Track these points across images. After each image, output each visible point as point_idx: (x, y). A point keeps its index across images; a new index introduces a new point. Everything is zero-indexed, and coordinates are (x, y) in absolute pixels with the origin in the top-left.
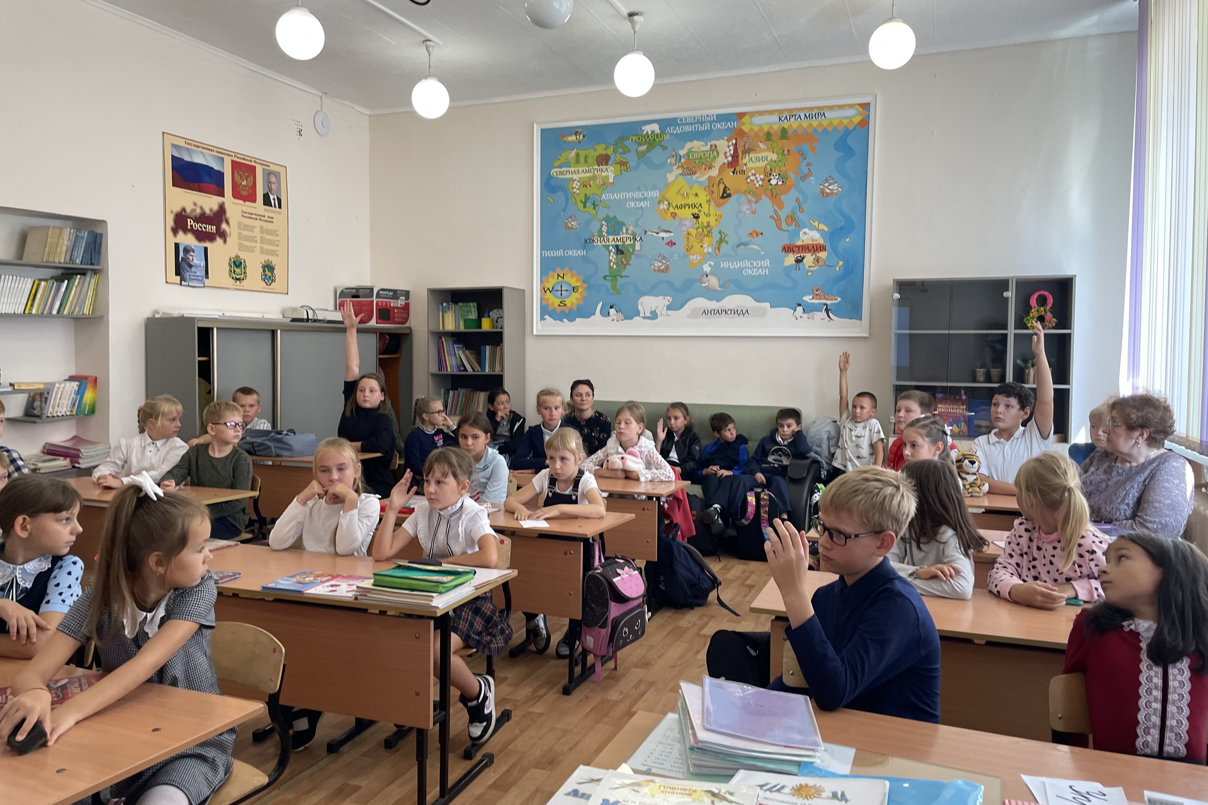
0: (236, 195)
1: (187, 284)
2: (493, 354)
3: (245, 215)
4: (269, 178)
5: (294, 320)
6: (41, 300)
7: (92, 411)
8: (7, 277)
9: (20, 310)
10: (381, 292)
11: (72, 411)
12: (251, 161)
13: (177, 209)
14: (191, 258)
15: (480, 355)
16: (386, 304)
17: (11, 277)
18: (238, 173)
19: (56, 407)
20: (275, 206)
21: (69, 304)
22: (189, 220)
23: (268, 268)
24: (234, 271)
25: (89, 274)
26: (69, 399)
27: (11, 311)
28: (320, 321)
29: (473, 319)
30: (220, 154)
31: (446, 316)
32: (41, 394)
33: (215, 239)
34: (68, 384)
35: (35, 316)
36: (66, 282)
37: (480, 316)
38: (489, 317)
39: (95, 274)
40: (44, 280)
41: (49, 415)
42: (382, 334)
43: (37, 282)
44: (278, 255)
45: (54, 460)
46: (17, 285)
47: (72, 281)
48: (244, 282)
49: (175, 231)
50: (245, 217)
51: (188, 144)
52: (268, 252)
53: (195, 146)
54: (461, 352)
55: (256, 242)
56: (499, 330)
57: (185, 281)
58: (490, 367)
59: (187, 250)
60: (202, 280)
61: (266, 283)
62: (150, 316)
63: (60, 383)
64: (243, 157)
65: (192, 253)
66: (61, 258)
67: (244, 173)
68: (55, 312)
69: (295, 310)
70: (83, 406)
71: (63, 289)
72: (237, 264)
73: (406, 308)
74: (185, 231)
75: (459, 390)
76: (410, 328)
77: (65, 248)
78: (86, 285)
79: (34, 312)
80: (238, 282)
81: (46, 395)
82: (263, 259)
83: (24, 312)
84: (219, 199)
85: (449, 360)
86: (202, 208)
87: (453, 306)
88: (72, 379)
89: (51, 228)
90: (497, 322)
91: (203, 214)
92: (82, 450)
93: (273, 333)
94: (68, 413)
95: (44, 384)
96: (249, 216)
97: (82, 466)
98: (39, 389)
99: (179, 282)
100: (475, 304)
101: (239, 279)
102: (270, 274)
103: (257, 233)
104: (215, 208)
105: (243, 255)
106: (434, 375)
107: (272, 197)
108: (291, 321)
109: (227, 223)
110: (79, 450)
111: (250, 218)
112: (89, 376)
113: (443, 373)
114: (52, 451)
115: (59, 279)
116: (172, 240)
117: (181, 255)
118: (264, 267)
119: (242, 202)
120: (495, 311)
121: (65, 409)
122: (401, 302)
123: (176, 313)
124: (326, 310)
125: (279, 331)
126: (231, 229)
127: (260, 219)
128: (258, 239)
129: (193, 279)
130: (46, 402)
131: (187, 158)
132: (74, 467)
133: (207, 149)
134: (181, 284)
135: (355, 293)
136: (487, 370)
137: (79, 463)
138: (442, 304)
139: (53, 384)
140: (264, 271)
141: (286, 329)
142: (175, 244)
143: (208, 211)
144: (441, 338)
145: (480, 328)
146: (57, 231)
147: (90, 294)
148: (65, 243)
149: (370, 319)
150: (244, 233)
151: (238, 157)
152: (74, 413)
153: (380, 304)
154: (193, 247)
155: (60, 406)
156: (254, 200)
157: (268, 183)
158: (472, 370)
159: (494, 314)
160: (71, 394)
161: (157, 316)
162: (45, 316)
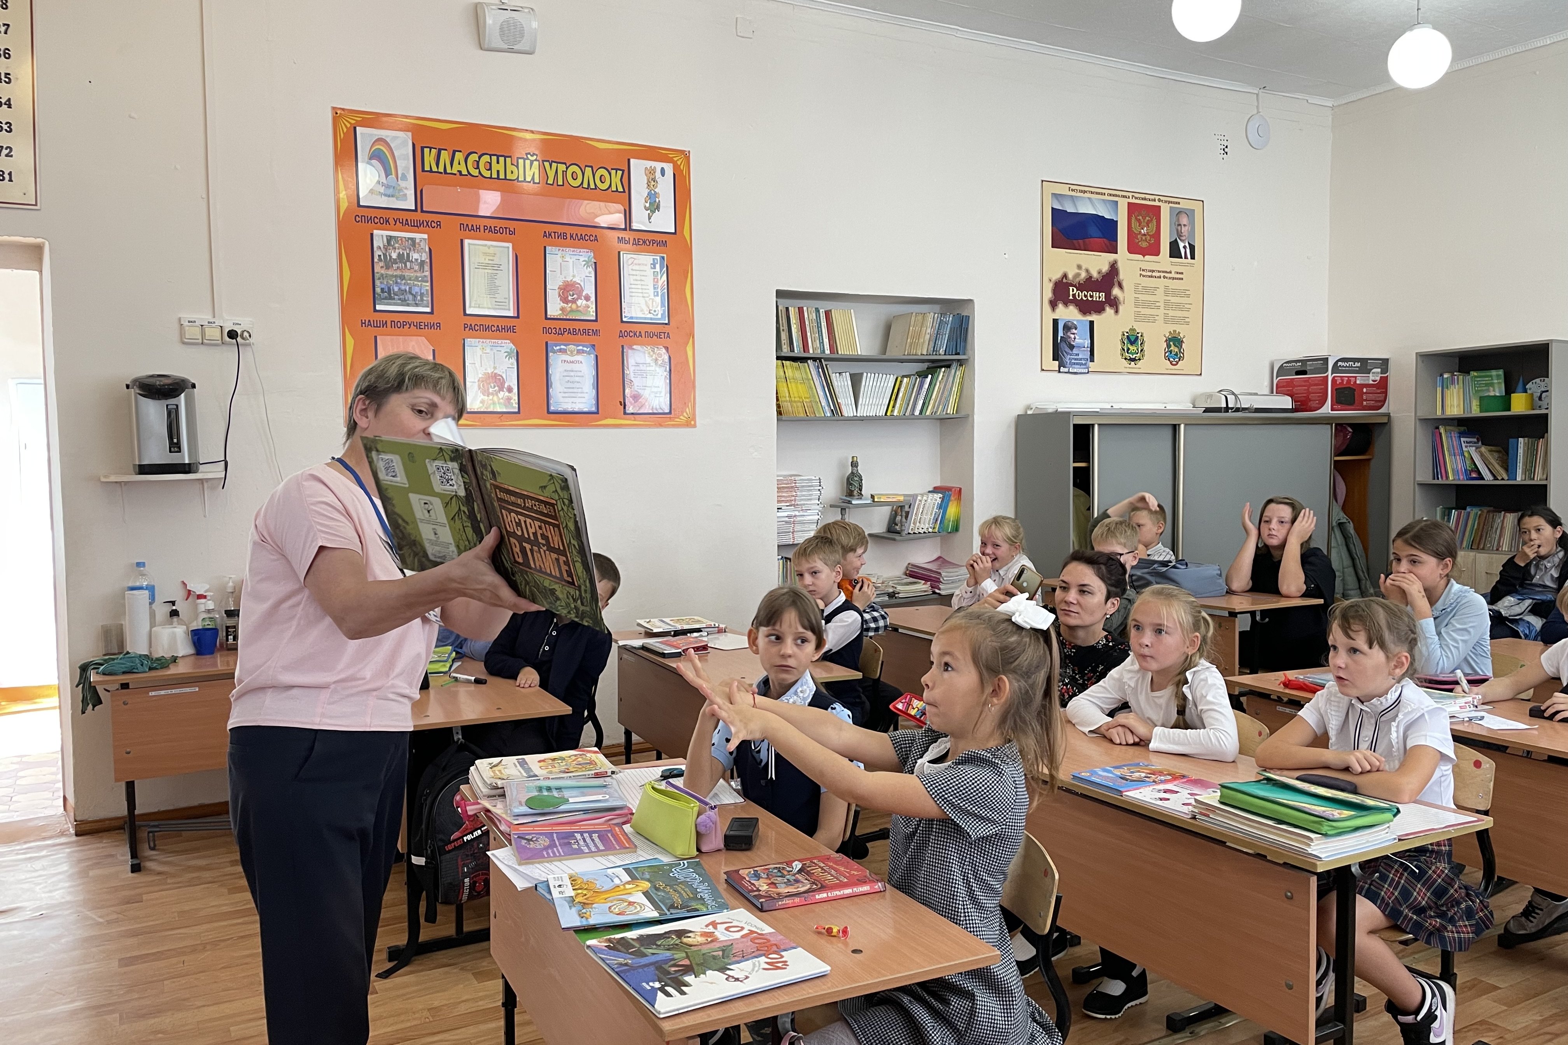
0: (1133, 248)
1: (1066, 370)
2: (1532, 454)
3: (1144, 273)
4: (1178, 220)
5: (1207, 410)
6: (903, 400)
7: (956, 529)
8: (869, 374)
9: (882, 413)
10: (1340, 363)
11: (934, 528)
12: (1155, 200)
13: (1057, 276)
14: (1072, 336)
15: (1507, 452)
16: (1349, 381)
17: (873, 375)
18: (1136, 218)
19: (918, 524)
20: (1186, 257)
21: (932, 402)
22: (1071, 288)
23: (1175, 342)
24: (1128, 349)
25: (954, 365)
26: (931, 514)
27: (872, 414)
28: (1244, 409)
29: (1495, 396)
30: (1113, 197)
31: (1448, 393)
32: (902, 507)
33: (1104, 310)
34: (930, 495)
35: (897, 418)
36: (930, 376)
37: (1510, 389)
38: (1525, 391)
39: (961, 365)
40: (906, 376)
41: (910, 531)
42: (1340, 426)
43: (899, 379)
44: (1188, 323)
45: (915, 583)
46: (878, 384)
47: (936, 375)
48: (1140, 363)
49: (1053, 304)
50: (1144, 276)
51: (1073, 190)
52: (1174, 320)
53: (1081, 191)
54: (1472, 450)
55: (1158, 308)
56: (1543, 411)
57: (1064, 367)
58: (1525, 472)
59: (1067, 328)
60: (1085, 364)
61: (1171, 363)
62: (1021, 412)
63: (922, 495)
64: (1143, 196)
65: (1074, 331)
66: (923, 350)
67: (1144, 218)
68: (917, 413)
69: (1210, 396)
70: (946, 522)
71: (926, 386)
72: (1132, 339)
73: (1383, 385)
74: (1066, 303)
75: (1468, 509)
76: (1388, 415)
77: (928, 337)
78: (951, 379)
79: (895, 413)
80: (1133, 363)
81: (907, 507)
82: (1167, 330)
83: (886, 414)
84: (1111, 257)
85: (1451, 461)
86: (1087, 271)
87: (1461, 377)
88: (936, 490)
89: (914, 314)
90: (1540, 398)
91: (1090, 278)
92: (943, 574)
93: (1175, 428)
94: (930, 530)
95: (905, 495)
96: (1150, 274)
97: (943, 593)
98: (899, 502)
99: (1057, 369)
100: (1501, 372)
101: (1133, 360)
102: (1176, 350)
103: (1160, 296)
104: (1105, 268)
105: (1139, 328)
106: (1422, 485)
107: (1181, 245)
108: (1204, 412)
109: (1120, 286)
110: (940, 573)
111: (1152, 277)
112: (953, 487)
113: (1440, 481)
114: (914, 573)
115: (922, 375)
116: (1049, 316)
117: (1061, 334)
118: (1168, 341)
119: (1140, 257)
120: (1538, 380)
121: (927, 525)
122: (1374, 376)
123: (1051, 408)
124: (1256, 394)
125: (1182, 426)
126: (1124, 295)
127: (1164, 277)
128: (1162, 304)
129: (1074, 364)
130: (906, 517)
131: (1070, 210)
132: (934, 593)
133: (1097, 193)
134: (1059, 372)
135: (1301, 368)
136: (1519, 478)
137: (939, 589)
138: (1441, 375)
139: (915, 497)
140: (1169, 346)
141: (1193, 423)
142: (1054, 320)
143: (1095, 275)
144: (1437, 428)
145: (1509, 409)
146: (920, 317)
147: (955, 389)
148: (929, 331)
149: (1322, 403)
150: (1142, 297)
151: (1136, 198)
152: (936, 530)
153: (1339, 381)
154: (1075, 323)
155: (922, 522)
156: (1157, 253)
157: (1177, 226)
158: (1492, 478)
159: (1535, 386)
160: (933, 508)
161: (1029, 412)
162: (907, 418)
